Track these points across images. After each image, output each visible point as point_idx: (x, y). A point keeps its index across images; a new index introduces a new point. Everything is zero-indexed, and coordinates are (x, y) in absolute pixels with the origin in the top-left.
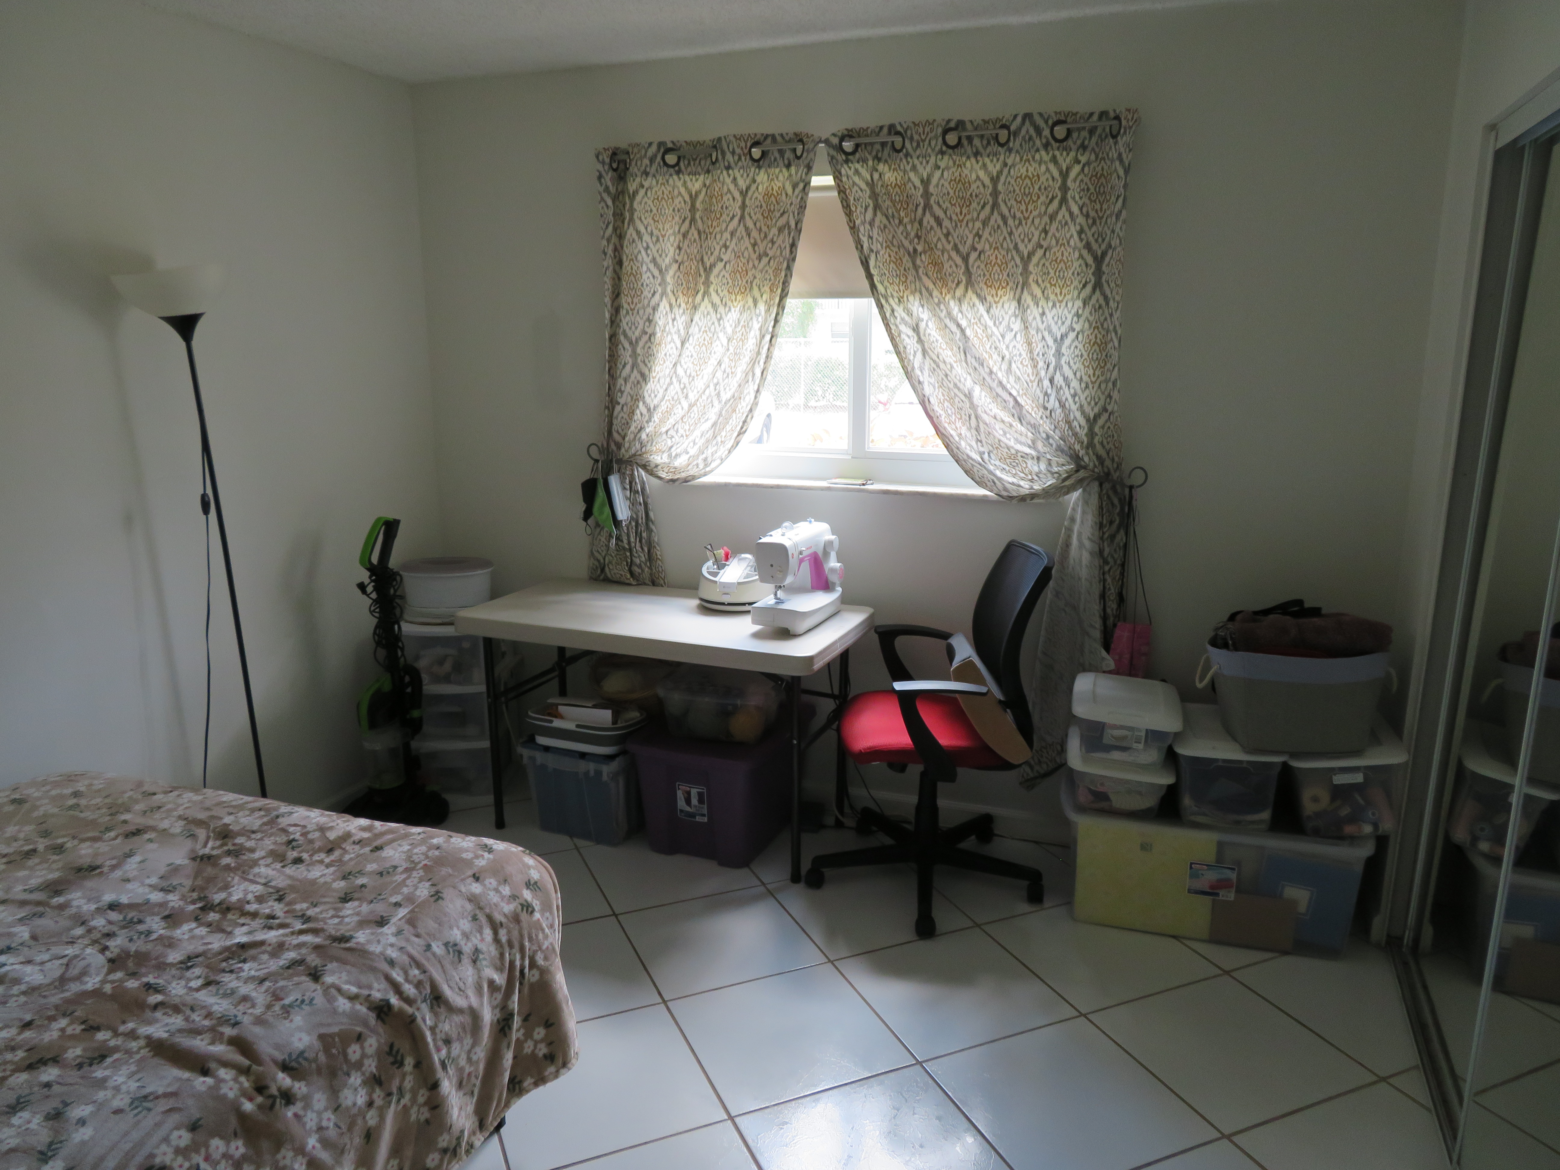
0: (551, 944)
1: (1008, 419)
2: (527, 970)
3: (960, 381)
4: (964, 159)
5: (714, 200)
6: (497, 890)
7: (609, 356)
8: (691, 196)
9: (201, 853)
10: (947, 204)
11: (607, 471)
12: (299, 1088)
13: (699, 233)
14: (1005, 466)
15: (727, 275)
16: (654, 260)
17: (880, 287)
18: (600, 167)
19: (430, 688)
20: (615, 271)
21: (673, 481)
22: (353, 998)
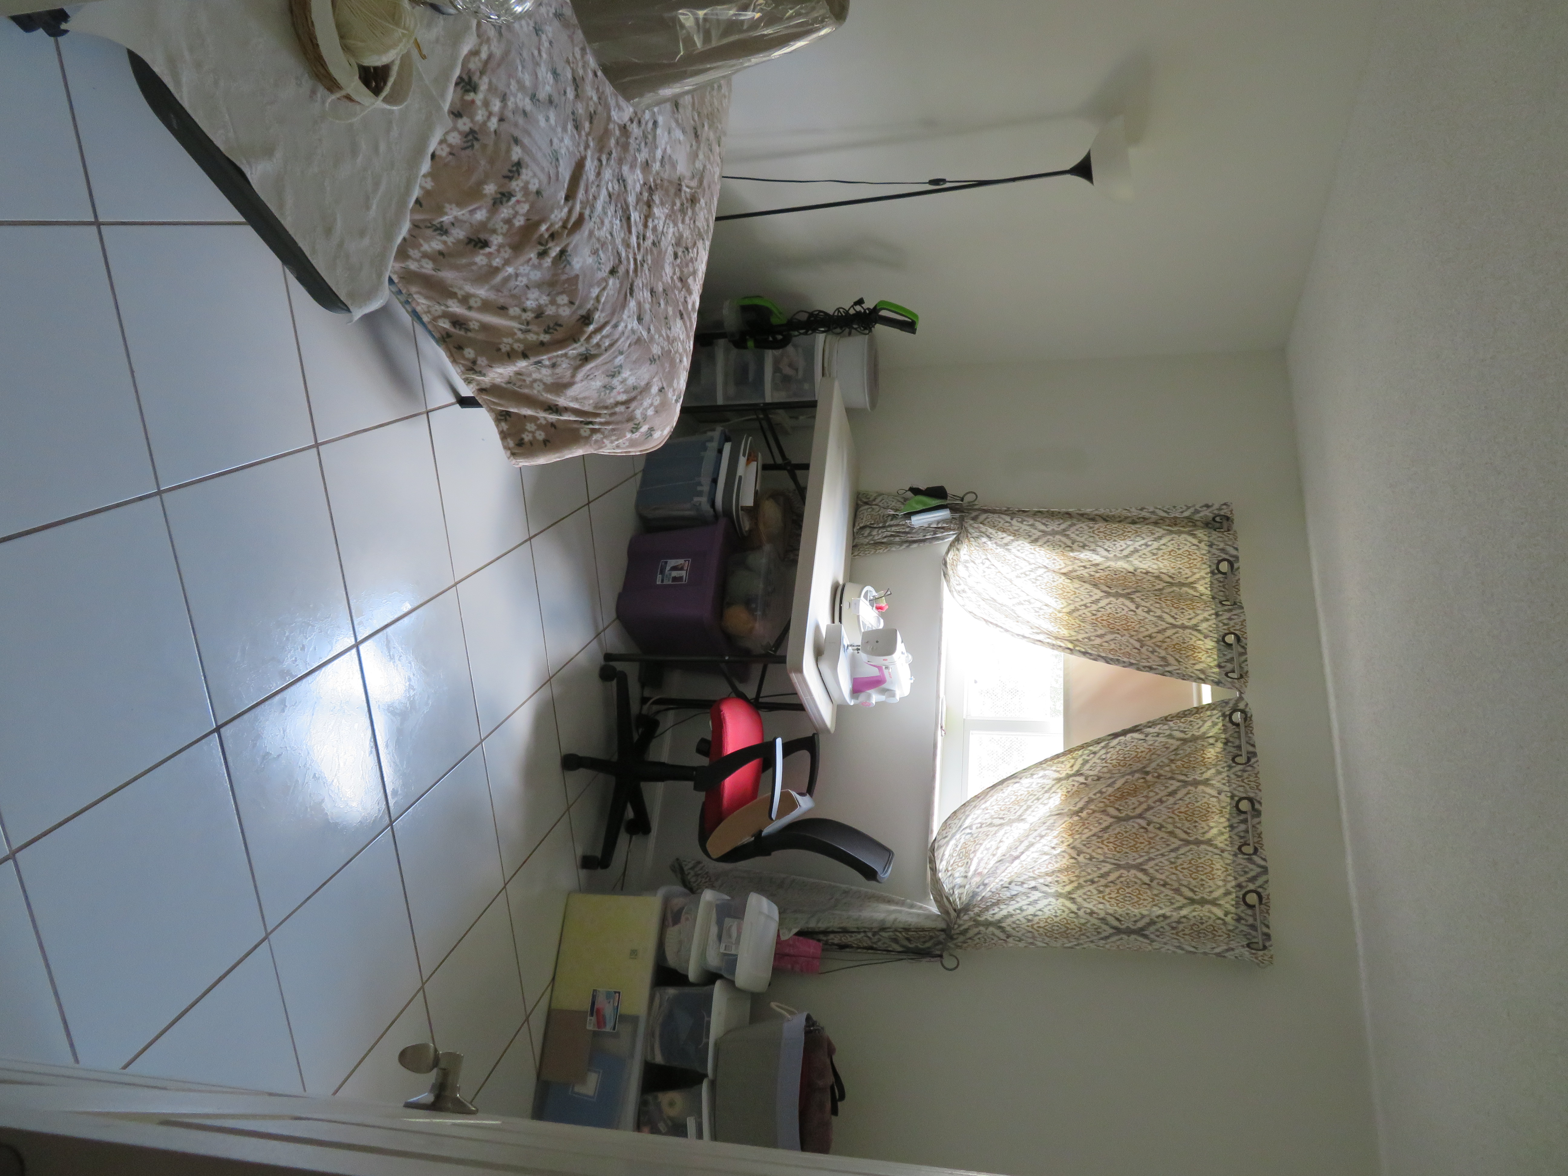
0: (606, 446)
1: (1000, 853)
2: (591, 426)
3: (1033, 811)
4: (1227, 816)
5: (1189, 602)
6: (651, 405)
7: (1053, 512)
8: (1192, 583)
9: (683, 184)
10: (1188, 801)
11: (953, 509)
12: (548, 262)
13: (1160, 590)
14: (959, 847)
15: (1124, 613)
16: (1136, 551)
17: (1115, 741)
18: (1216, 506)
19: (770, 356)
20: (1126, 518)
21: (945, 564)
22: (598, 299)
